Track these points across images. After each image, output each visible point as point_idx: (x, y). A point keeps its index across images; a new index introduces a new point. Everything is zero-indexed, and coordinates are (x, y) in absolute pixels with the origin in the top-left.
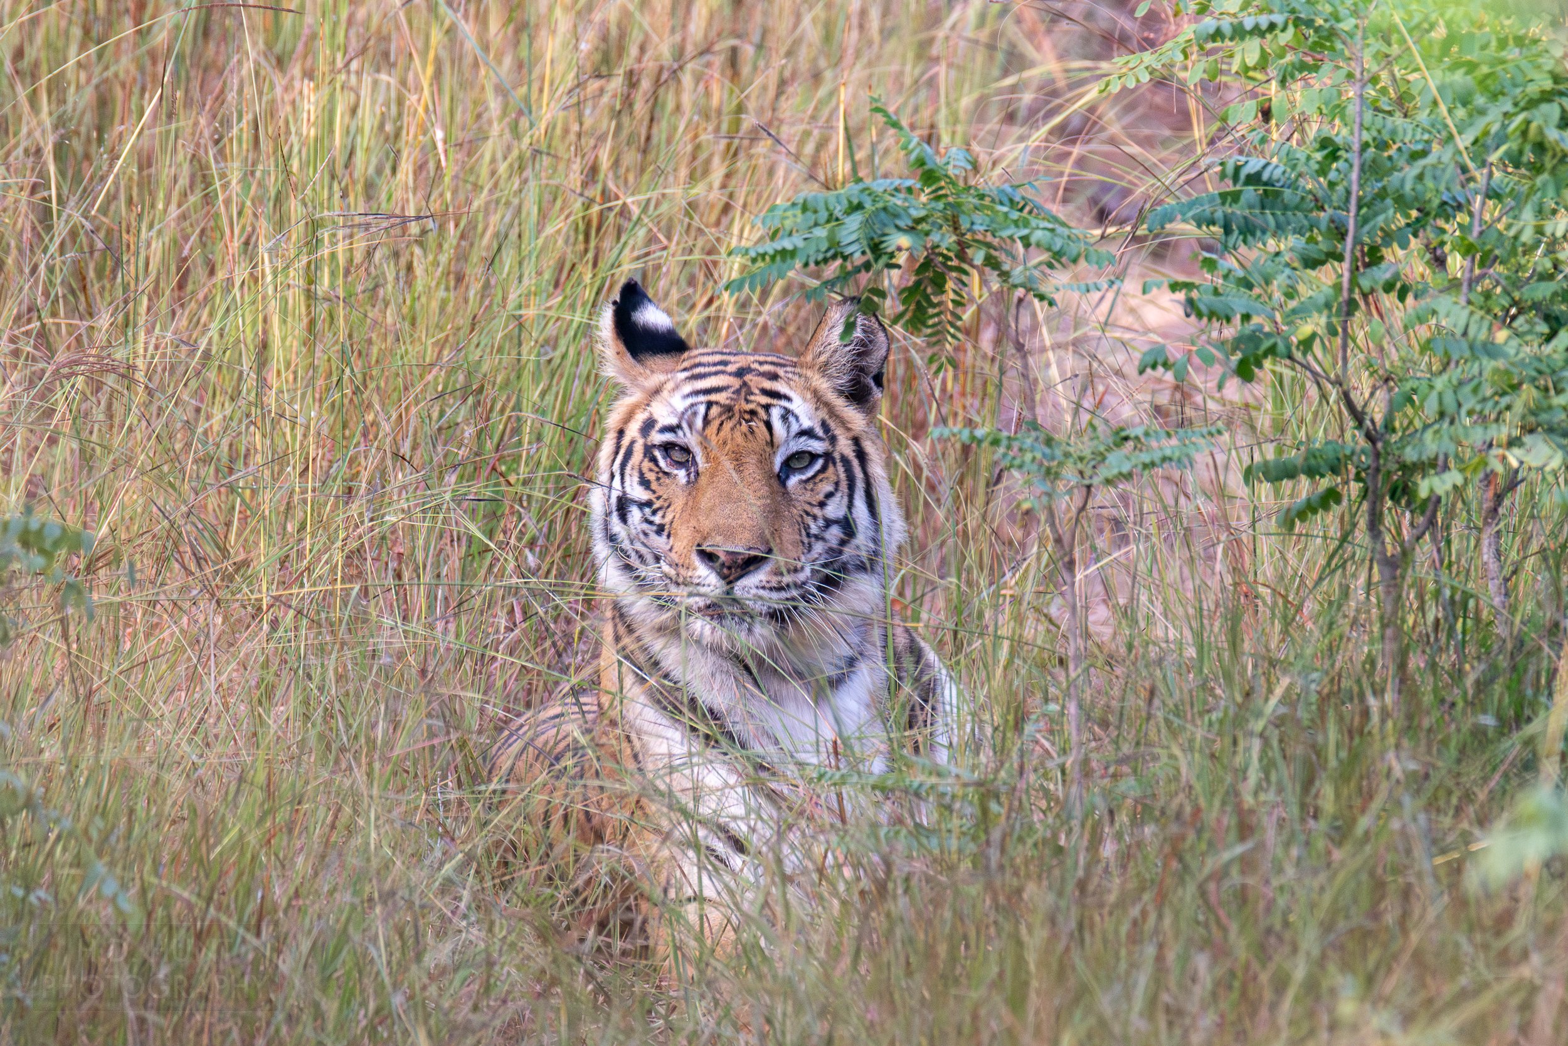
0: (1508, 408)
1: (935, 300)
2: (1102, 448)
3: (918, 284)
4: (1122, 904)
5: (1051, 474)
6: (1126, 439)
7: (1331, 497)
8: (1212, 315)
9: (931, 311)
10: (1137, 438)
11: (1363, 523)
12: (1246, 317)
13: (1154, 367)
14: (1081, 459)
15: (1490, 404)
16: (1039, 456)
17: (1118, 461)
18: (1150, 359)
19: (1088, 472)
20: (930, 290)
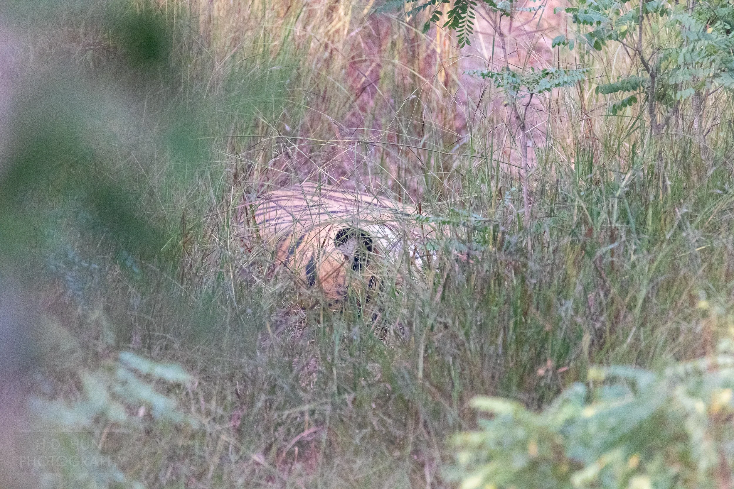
0: (714, 61)
1: (463, 15)
2: (537, 78)
3: (456, 8)
5: (516, 88)
6: (547, 74)
7: (632, 100)
8: (585, 22)
9: (460, 21)
10: (552, 73)
11: (646, 112)
12: (599, 23)
13: (559, 44)
14: (528, 83)
15: (706, 59)
16: (510, 81)
17: (544, 82)
18: (557, 41)
19: (531, 87)
20: (460, 12)
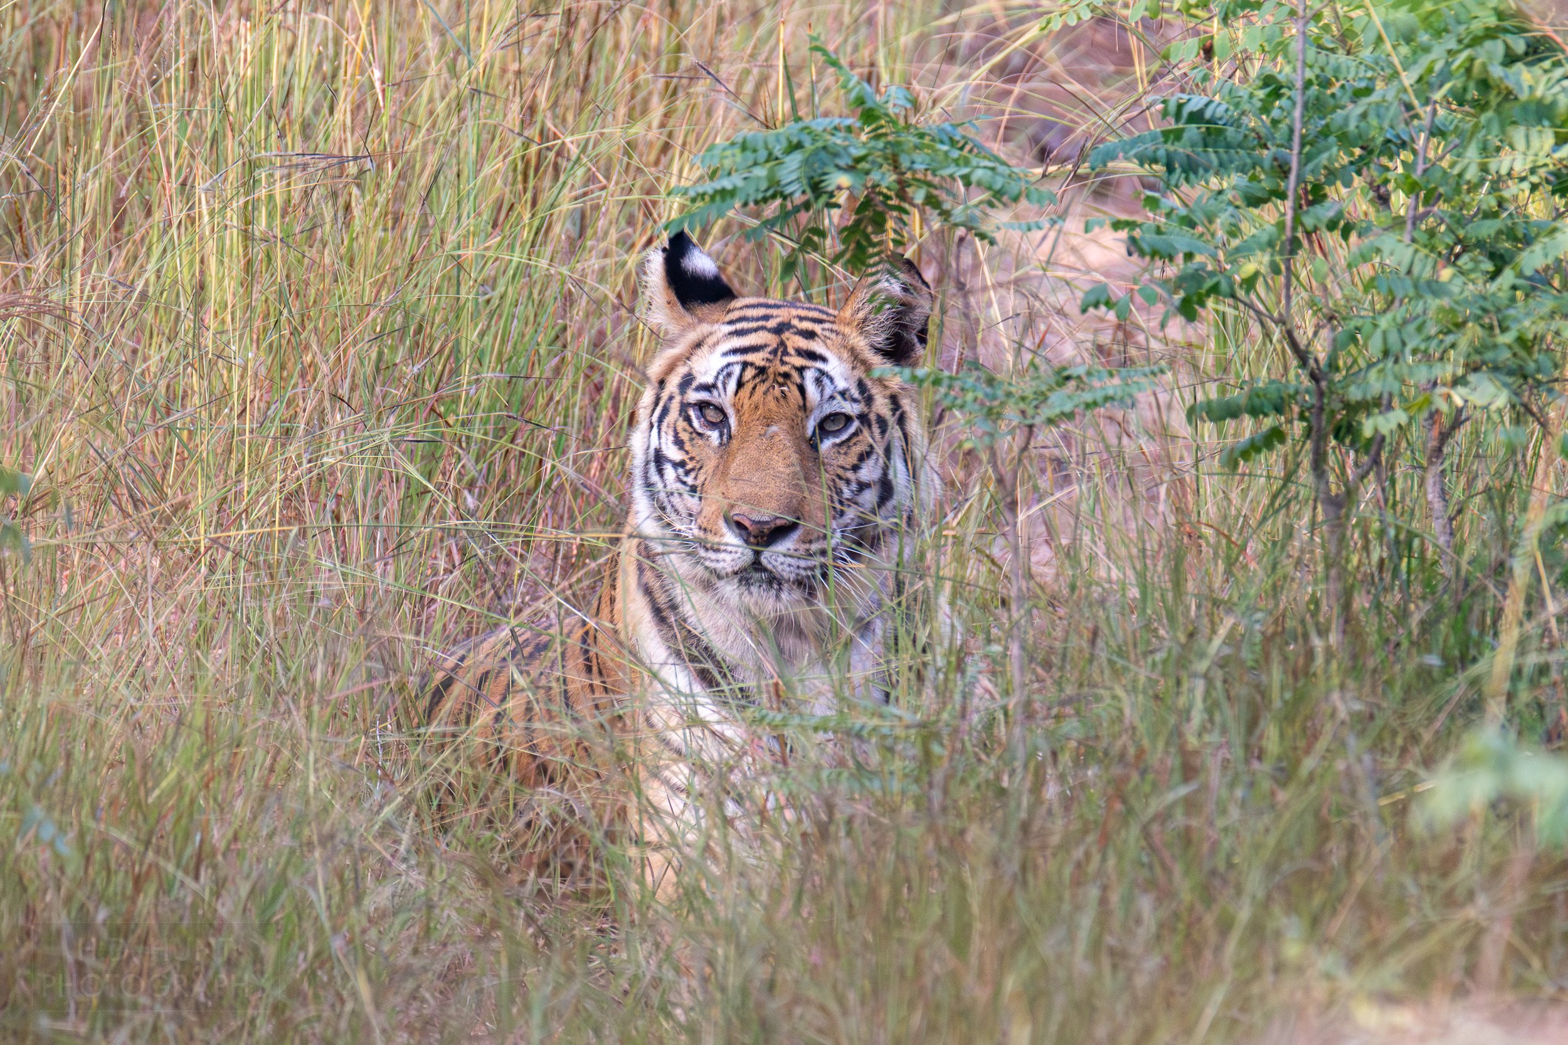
0: (1453, 346)
1: (875, 239)
2: (1044, 388)
3: (857, 223)
4: (1065, 846)
5: (993, 414)
6: (1068, 378)
7: (1276, 435)
8: (1155, 253)
9: (871, 250)
10: (1079, 377)
11: (1306, 462)
12: (1189, 256)
13: (1096, 306)
14: (1023, 399)
15: (1434, 343)
16: (980, 395)
17: (1060, 400)
18: (1092, 298)
19: (1030, 411)
20: (870, 229)
